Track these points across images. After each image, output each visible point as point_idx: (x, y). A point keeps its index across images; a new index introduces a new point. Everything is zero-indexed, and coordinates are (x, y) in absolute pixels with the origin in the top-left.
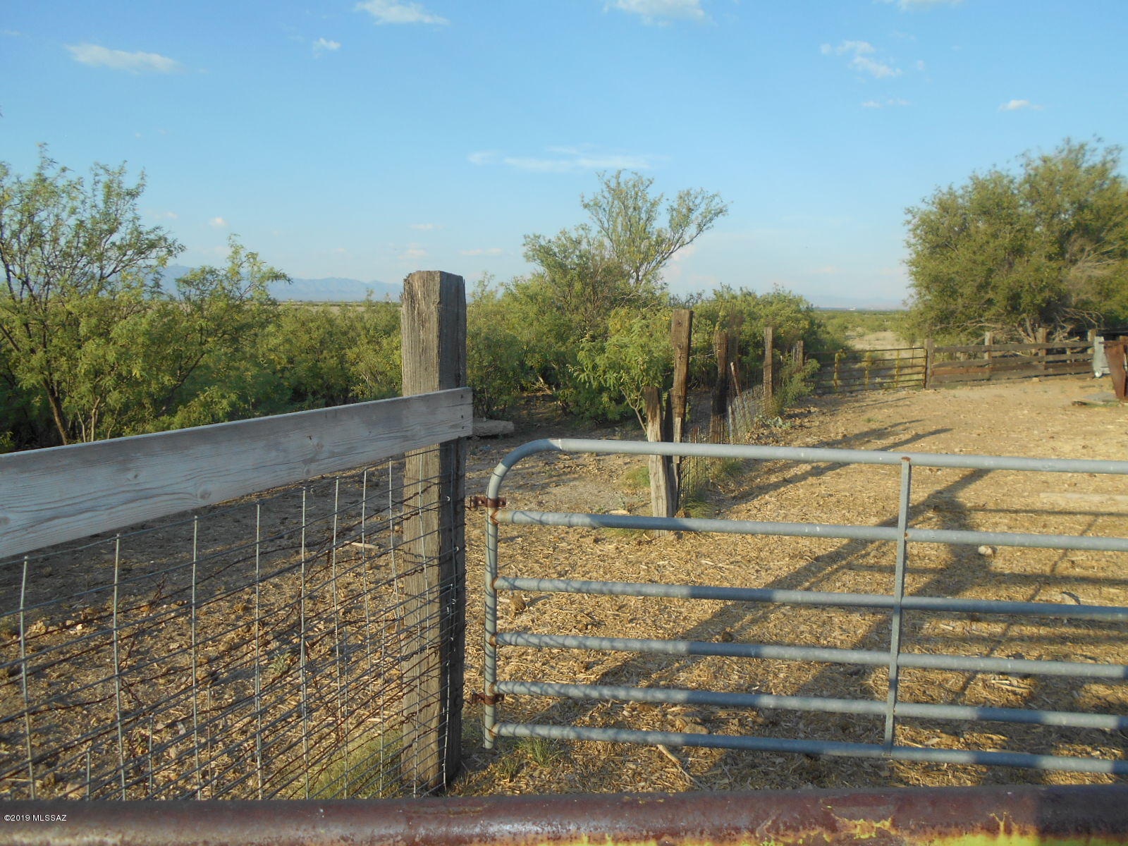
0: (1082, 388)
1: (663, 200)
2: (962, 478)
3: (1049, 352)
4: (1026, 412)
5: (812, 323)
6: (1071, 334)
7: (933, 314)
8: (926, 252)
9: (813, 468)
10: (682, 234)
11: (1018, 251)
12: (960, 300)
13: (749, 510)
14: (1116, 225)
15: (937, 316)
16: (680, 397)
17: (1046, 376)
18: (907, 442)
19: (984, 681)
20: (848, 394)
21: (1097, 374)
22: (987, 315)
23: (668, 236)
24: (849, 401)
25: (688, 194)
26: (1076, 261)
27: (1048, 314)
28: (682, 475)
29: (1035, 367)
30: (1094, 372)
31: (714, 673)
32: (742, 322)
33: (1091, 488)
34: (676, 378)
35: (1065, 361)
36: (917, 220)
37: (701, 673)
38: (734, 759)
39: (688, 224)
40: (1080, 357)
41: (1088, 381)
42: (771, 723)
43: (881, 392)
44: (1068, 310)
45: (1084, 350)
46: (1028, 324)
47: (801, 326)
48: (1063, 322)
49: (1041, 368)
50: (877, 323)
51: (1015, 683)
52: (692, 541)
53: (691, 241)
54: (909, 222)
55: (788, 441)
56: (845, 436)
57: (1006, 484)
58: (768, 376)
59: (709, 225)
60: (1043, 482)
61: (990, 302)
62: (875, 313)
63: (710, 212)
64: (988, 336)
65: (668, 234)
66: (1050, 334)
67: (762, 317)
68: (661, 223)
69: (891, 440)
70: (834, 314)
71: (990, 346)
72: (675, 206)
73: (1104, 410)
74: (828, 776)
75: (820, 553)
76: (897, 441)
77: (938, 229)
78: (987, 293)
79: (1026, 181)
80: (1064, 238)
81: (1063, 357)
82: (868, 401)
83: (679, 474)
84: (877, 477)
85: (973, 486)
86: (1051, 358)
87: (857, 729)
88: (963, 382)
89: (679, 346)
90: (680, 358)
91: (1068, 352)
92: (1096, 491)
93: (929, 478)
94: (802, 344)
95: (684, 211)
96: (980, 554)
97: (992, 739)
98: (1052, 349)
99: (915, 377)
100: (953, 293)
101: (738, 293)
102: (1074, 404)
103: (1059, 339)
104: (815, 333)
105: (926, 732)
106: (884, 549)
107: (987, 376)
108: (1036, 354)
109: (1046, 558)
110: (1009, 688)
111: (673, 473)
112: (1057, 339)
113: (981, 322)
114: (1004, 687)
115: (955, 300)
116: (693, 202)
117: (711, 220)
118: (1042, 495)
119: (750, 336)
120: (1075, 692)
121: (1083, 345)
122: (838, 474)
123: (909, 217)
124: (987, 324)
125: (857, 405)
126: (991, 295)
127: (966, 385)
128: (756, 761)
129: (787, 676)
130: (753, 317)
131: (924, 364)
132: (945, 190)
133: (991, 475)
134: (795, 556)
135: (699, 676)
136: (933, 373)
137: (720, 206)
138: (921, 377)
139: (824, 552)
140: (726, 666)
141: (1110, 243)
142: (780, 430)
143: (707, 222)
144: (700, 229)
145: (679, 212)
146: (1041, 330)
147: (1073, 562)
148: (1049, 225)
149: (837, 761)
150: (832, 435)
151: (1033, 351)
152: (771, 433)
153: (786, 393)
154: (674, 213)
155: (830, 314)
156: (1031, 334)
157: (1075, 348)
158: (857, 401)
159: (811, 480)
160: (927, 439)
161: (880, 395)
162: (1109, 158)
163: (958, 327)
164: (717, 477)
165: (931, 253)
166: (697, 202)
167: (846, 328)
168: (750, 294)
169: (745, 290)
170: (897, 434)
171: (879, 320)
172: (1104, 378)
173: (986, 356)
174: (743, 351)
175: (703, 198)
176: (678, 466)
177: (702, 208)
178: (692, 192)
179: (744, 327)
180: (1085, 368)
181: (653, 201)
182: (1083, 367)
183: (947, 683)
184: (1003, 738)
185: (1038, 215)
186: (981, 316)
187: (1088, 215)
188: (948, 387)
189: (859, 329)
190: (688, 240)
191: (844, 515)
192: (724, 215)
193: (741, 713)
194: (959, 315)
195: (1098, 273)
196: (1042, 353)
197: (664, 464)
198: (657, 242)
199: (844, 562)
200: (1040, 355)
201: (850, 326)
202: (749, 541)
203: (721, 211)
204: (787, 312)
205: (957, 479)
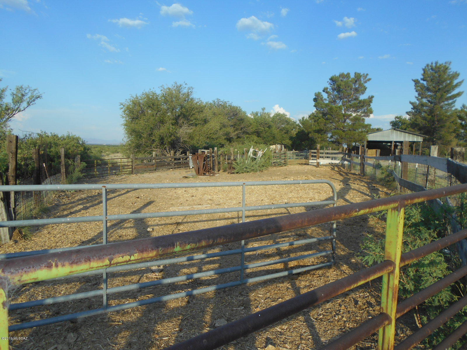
0: (186, 172)
1: (8, 89)
2: (144, 205)
3: (175, 159)
4: (168, 181)
5: (85, 149)
6: (182, 153)
7: (134, 145)
8: (130, 120)
9: (84, 207)
10: (19, 106)
11: (162, 122)
12: (143, 140)
13: (53, 227)
14: (193, 114)
15: (135, 145)
16: (13, 176)
17: (175, 168)
18: (124, 194)
19: (146, 276)
20: (102, 177)
21: (191, 167)
22: (154, 145)
23: (12, 106)
24: (102, 180)
25: (21, 87)
26: (182, 126)
27: (174, 145)
28: (17, 213)
29: (171, 165)
30: (190, 167)
31: (29, 298)
32: (51, 147)
33: (187, 205)
34: (10, 167)
35: (181, 163)
36: (125, 107)
37: (22, 300)
38: (37, 333)
39: (22, 102)
40: (185, 161)
41: (188, 170)
42: (56, 313)
43: (116, 176)
44: (180, 144)
45: (186, 159)
46: (167, 149)
47: (79, 149)
48: (179, 148)
49: (173, 165)
50: (115, 150)
51: (157, 274)
52: (23, 243)
53: (25, 109)
54: (122, 108)
55: (73, 197)
56: (99, 193)
57: (159, 206)
58: (63, 170)
59: (33, 103)
60: (172, 204)
61: (154, 141)
62: (114, 146)
63: (33, 97)
64: (154, 153)
65: (12, 105)
66: (175, 153)
67: (60, 145)
68: (8, 100)
69: (118, 193)
70: (96, 146)
71: (155, 157)
72: (15, 93)
73: (192, 179)
74: (80, 328)
75: (84, 240)
76: (120, 194)
77: (133, 112)
78: (152, 137)
79: (163, 96)
80: (177, 118)
81: (180, 161)
82: (110, 180)
83: (15, 213)
84: (111, 208)
85: (147, 208)
86: (176, 162)
87: (95, 306)
88: (145, 171)
89: (11, 152)
90: (12, 158)
91: (181, 160)
92: (188, 205)
93: (131, 206)
94: (80, 157)
95: (20, 95)
96: (148, 232)
97: (148, 297)
98: (176, 158)
99: (129, 170)
100: (141, 137)
101: (50, 135)
102: (183, 177)
103: (178, 155)
104: (86, 153)
105: (124, 300)
106: (112, 235)
107: (155, 168)
108: (171, 160)
109: (171, 230)
110: (155, 277)
111: (11, 213)
112: (177, 155)
113: (152, 148)
114: (153, 277)
115: (142, 139)
116: (25, 92)
117: (34, 100)
118: (171, 208)
119: (55, 153)
120: (177, 273)
121: (186, 157)
122: (95, 208)
123: (122, 106)
124: (153, 149)
125: (105, 181)
126: (153, 138)
127: (148, 172)
128: (48, 331)
129: (65, 292)
130: (56, 145)
131: (131, 164)
132: (135, 97)
133: (154, 203)
134: (73, 243)
135: (21, 301)
136: (135, 168)
137: (38, 94)
138: (131, 170)
139: (86, 239)
140: (35, 294)
141: (192, 121)
142: (70, 193)
143: (32, 101)
144: (29, 104)
145: (16, 95)
146: (172, 151)
147: (179, 230)
148: (172, 113)
149: (85, 320)
150: (93, 193)
151: (170, 159)
152: (66, 194)
153: (72, 177)
154: (15, 96)
155: (95, 146)
156: (169, 152)
157: (183, 158)
158: (105, 180)
159: (83, 211)
160: (132, 192)
161: (115, 177)
162: (190, 91)
163: (144, 150)
164: (37, 214)
165: (132, 121)
166: (27, 92)
167: (101, 152)
168: (55, 135)
169: (52, 133)
170: (120, 191)
171: (115, 149)
172: (193, 168)
173: (154, 161)
174: (52, 160)
175: (30, 90)
176: (14, 209)
177: (29, 95)
178: (23, 87)
179: (52, 149)
180: (187, 165)
181: (2, 90)
182: (186, 165)
183: (133, 280)
184: (152, 295)
185: (168, 109)
186: (151, 146)
187: (184, 110)
188: (141, 173)
189: (107, 152)
190: (22, 109)
191: (96, 224)
192: (40, 99)
193: (42, 313)
194: (143, 146)
195: (188, 131)
196: (173, 160)
197: (5, 209)
198: (6, 109)
199: (95, 242)
200: (172, 160)
201: (103, 151)
202: (52, 240)
203: (39, 97)
204: (73, 143)
205: (142, 206)
